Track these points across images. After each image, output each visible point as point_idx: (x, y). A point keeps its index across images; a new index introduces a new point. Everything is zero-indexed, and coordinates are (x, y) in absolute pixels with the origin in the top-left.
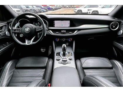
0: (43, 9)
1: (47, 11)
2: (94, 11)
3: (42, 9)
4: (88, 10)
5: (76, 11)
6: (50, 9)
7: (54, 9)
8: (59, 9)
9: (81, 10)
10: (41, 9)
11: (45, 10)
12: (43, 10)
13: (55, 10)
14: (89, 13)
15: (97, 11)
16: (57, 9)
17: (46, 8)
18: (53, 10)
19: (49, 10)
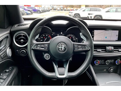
0: (27, 10)
1: (32, 14)
2: (96, 16)
3: (25, 10)
4: (89, 14)
5: (72, 15)
6: (35, 11)
7: (41, 11)
8: (48, 11)
9: (79, 14)
10: (23, 11)
11: (29, 12)
12: (26, 13)
13: (43, 12)
14: (90, 18)
15: (100, 16)
16: (46, 12)
17: (31, 10)
18: (40, 13)
19: (34, 13)
